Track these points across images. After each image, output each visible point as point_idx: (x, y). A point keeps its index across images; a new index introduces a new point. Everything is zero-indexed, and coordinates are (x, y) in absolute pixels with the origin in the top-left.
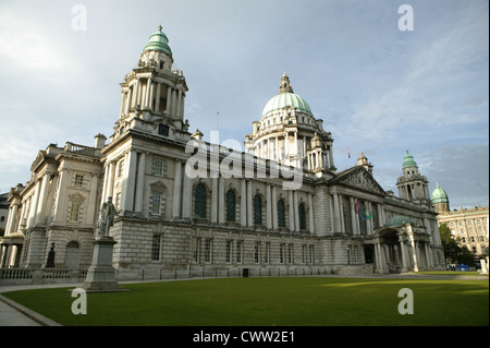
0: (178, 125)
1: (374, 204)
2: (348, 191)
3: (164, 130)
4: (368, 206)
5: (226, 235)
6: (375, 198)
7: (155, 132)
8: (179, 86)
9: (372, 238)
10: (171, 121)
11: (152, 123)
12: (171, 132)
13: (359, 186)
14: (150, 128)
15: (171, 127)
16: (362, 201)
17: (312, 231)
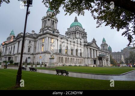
0: (56, 31)
1: (96, 51)
2: (91, 47)
3: (54, 32)
4: (95, 51)
5: (65, 57)
6: (97, 49)
7: (52, 33)
8: (56, 21)
9: (96, 58)
10: (55, 30)
11: (51, 30)
12: (55, 33)
13: (93, 46)
14: (51, 31)
15: (55, 31)
16: (94, 50)
17: (83, 56)
